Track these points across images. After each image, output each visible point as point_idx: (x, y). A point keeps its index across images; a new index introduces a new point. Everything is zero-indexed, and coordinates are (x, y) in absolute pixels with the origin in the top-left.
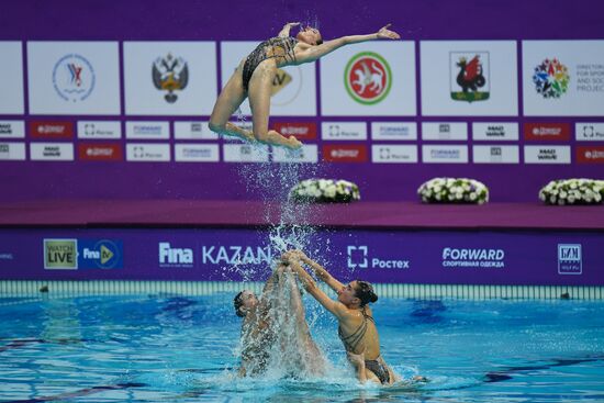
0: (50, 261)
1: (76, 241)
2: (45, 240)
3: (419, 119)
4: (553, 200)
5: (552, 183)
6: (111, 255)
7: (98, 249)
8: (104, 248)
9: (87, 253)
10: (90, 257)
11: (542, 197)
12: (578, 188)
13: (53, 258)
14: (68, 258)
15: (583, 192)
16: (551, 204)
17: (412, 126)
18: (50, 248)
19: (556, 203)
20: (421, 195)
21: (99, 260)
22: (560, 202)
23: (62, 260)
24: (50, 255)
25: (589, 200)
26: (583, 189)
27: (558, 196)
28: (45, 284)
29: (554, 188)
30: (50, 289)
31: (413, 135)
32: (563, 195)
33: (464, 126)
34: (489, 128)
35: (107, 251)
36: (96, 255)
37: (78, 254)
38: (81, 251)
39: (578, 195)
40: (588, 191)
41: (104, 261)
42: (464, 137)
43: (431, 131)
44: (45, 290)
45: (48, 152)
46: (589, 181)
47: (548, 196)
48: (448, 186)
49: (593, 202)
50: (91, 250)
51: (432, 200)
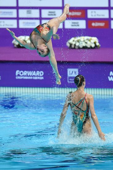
3: (18, 8)
4: (73, 46)
5: (73, 39)
11: (68, 45)
12: (84, 41)
15: (86, 43)
16: (72, 48)
17: (15, 11)
19: (74, 48)
20: (14, 44)
22: (76, 47)
25: (89, 46)
26: (86, 41)
27: (75, 45)
29: (74, 41)
31: (15, 15)
32: (77, 44)
33: (38, 11)
34: (49, 12)
39: (84, 45)
40: (89, 42)
42: (38, 16)
43: (23, 13)
46: (89, 38)
47: (71, 45)
48: (26, 40)
49: (91, 48)
51: (19, 46)
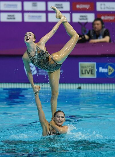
0: (82, 73)
1: (95, 63)
2: (80, 63)
6: (113, 71)
7: (107, 68)
8: (110, 67)
9: (101, 70)
10: (103, 71)
13: (84, 72)
14: (92, 72)
18: (82, 67)
21: (107, 73)
23: (88, 73)
24: (82, 71)
28: (80, 85)
30: (82, 87)
35: (111, 68)
36: (105, 70)
37: (96, 70)
38: (98, 68)
41: (110, 73)
44: (80, 88)
45: (82, 18)
50: (103, 68)
